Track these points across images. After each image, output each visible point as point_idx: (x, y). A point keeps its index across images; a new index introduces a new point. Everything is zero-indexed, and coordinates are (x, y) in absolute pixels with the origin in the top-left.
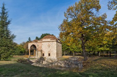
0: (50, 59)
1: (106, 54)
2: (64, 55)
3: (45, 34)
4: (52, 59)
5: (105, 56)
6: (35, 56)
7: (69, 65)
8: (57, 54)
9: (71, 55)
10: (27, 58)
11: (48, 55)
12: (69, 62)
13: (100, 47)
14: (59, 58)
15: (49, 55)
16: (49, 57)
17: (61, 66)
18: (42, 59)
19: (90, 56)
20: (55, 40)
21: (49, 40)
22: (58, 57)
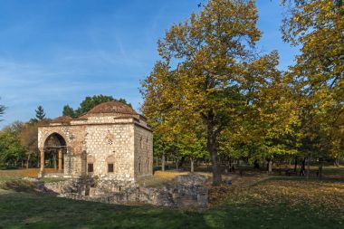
0: (112, 181)
1: (293, 167)
2: (160, 169)
3: (94, 98)
4: (121, 182)
5: (289, 173)
6: (62, 172)
7: (172, 201)
8: (137, 165)
9: (185, 170)
10: (34, 180)
11: (106, 168)
12: (175, 191)
13: (271, 146)
14: (142, 179)
15: (111, 168)
16: (111, 176)
17: (149, 202)
18: (87, 181)
19: (242, 172)
20: (131, 120)
21: (110, 119)
22: (140, 176)
